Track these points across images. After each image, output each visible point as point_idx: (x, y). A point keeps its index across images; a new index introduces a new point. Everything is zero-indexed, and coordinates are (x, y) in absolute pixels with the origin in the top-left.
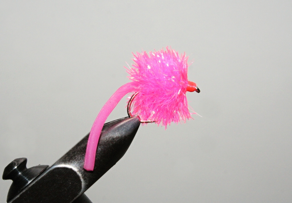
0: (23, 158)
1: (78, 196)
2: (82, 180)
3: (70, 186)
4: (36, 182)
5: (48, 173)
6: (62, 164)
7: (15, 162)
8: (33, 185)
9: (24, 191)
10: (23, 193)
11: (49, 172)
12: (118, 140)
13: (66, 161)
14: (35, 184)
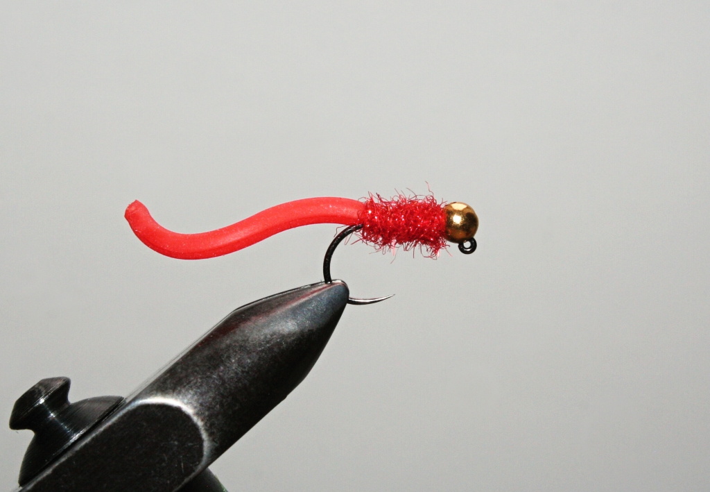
0: (59, 379)
1: (193, 475)
2: (204, 436)
3: (175, 448)
4: (93, 439)
5: (122, 418)
6: (156, 395)
7: (40, 387)
8: (86, 445)
9: (63, 460)
10: (61, 465)
11: (125, 415)
12: (294, 340)
13: (166, 389)
14: (90, 442)
